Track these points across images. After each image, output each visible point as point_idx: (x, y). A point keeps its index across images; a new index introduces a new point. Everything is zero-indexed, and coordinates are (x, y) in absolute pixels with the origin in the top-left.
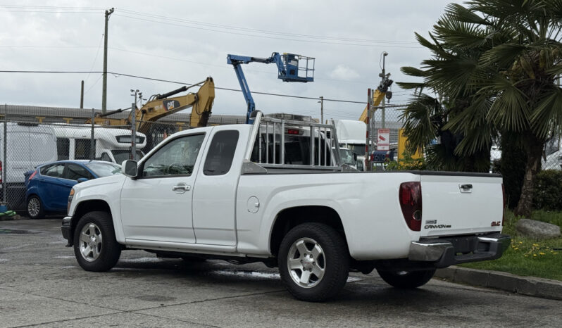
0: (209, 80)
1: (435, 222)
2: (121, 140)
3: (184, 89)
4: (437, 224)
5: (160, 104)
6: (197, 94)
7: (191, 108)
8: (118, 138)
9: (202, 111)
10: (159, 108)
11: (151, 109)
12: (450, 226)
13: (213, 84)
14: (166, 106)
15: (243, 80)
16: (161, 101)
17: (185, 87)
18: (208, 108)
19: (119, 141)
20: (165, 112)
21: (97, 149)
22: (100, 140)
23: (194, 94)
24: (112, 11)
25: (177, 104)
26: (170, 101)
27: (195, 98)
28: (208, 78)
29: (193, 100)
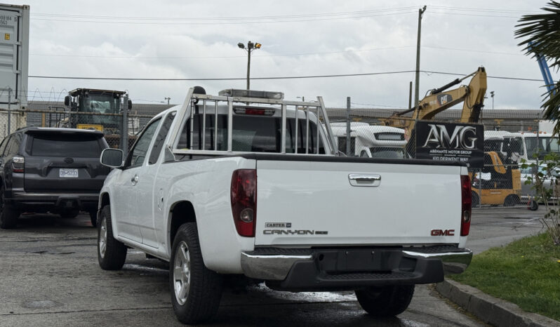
0: (481, 70)
1: (289, 225)
2: (380, 137)
3: (457, 82)
4: (293, 229)
5: (434, 100)
6: (468, 87)
7: (463, 102)
8: (377, 135)
9: (473, 103)
10: (434, 104)
11: (426, 105)
12: (326, 233)
13: (485, 74)
14: (439, 101)
15: (545, 69)
16: (436, 96)
17: (457, 80)
18: (479, 101)
19: (377, 138)
20: (438, 107)
21: (356, 146)
22: (359, 137)
23: (464, 86)
24: (425, 8)
25: (449, 97)
26: (443, 95)
27: (466, 90)
28: (479, 68)
29: (465, 93)
